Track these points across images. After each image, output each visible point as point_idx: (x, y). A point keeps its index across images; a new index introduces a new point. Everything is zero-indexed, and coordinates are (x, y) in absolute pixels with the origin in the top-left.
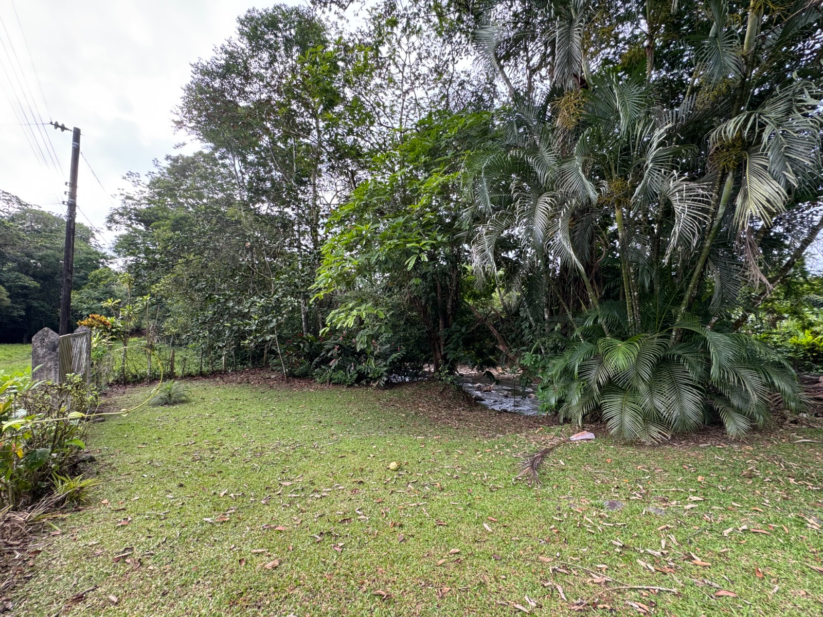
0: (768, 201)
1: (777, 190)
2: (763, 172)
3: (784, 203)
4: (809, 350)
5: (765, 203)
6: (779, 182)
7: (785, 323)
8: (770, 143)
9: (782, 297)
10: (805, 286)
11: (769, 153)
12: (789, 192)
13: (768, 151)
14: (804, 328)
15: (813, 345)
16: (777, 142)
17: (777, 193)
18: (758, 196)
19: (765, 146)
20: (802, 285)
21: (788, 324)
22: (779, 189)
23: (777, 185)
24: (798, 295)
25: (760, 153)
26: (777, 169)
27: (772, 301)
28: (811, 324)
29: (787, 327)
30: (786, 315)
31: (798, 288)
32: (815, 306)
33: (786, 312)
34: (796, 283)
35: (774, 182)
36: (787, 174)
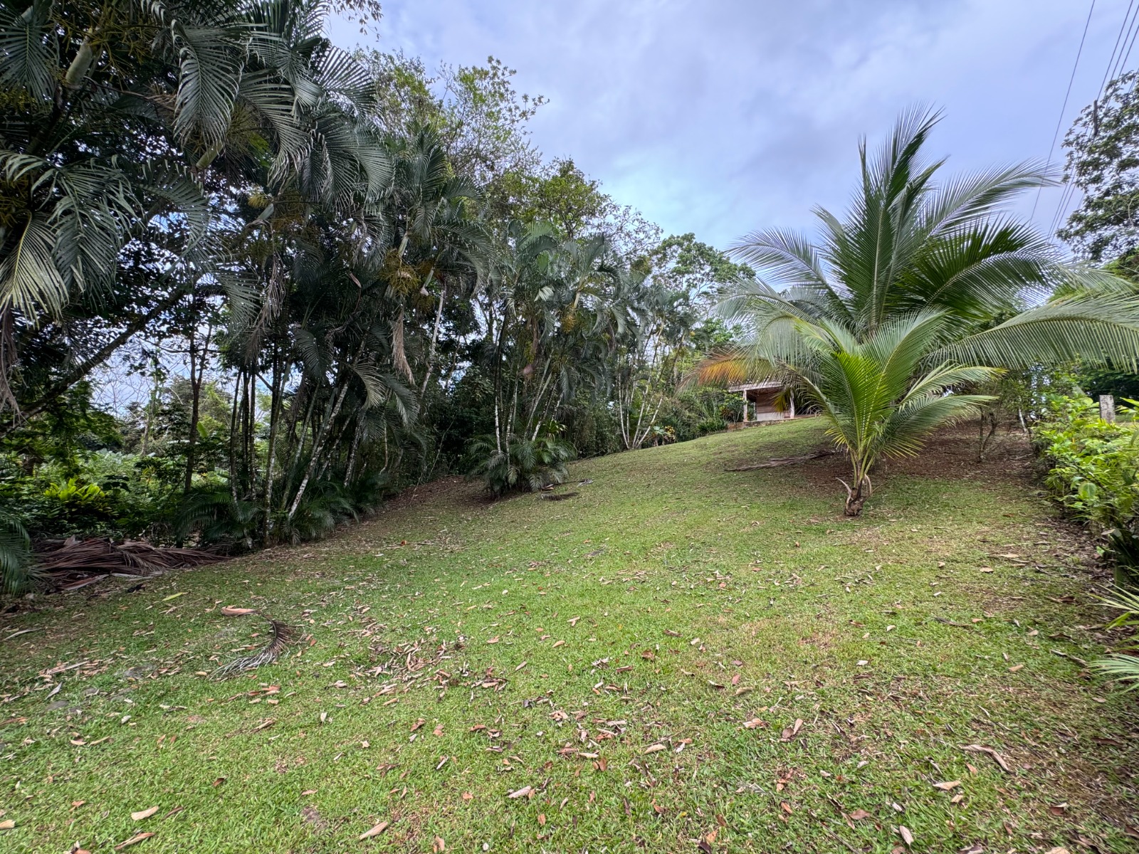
0: (41, 293)
1: (57, 285)
2: (45, 250)
3: (62, 306)
4: (67, 505)
5: (35, 294)
6: (62, 276)
7: (45, 468)
8: (64, 221)
9: (48, 432)
10: (82, 421)
11: (59, 232)
12: (72, 295)
13: (58, 227)
14: (67, 476)
15: (76, 497)
16: (73, 225)
17: (57, 288)
18: (29, 282)
19: (55, 219)
20: (78, 418)
21: (47, 469)
22: (60, 286)
23: (59, 279)
24: (71, 430)
25: (47, 224)
26: (64, 258)
27: (33, 435)
28: (78, 471)
29: (47, 474)
30: (47, 457)
31: (72, 423)
32: (89, 448)
33: (49, 453)
34: (72, 416)
35: (57, 273)
36: (75, 270)
